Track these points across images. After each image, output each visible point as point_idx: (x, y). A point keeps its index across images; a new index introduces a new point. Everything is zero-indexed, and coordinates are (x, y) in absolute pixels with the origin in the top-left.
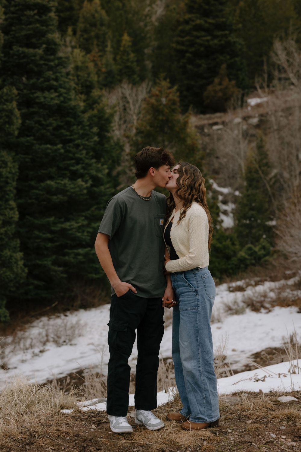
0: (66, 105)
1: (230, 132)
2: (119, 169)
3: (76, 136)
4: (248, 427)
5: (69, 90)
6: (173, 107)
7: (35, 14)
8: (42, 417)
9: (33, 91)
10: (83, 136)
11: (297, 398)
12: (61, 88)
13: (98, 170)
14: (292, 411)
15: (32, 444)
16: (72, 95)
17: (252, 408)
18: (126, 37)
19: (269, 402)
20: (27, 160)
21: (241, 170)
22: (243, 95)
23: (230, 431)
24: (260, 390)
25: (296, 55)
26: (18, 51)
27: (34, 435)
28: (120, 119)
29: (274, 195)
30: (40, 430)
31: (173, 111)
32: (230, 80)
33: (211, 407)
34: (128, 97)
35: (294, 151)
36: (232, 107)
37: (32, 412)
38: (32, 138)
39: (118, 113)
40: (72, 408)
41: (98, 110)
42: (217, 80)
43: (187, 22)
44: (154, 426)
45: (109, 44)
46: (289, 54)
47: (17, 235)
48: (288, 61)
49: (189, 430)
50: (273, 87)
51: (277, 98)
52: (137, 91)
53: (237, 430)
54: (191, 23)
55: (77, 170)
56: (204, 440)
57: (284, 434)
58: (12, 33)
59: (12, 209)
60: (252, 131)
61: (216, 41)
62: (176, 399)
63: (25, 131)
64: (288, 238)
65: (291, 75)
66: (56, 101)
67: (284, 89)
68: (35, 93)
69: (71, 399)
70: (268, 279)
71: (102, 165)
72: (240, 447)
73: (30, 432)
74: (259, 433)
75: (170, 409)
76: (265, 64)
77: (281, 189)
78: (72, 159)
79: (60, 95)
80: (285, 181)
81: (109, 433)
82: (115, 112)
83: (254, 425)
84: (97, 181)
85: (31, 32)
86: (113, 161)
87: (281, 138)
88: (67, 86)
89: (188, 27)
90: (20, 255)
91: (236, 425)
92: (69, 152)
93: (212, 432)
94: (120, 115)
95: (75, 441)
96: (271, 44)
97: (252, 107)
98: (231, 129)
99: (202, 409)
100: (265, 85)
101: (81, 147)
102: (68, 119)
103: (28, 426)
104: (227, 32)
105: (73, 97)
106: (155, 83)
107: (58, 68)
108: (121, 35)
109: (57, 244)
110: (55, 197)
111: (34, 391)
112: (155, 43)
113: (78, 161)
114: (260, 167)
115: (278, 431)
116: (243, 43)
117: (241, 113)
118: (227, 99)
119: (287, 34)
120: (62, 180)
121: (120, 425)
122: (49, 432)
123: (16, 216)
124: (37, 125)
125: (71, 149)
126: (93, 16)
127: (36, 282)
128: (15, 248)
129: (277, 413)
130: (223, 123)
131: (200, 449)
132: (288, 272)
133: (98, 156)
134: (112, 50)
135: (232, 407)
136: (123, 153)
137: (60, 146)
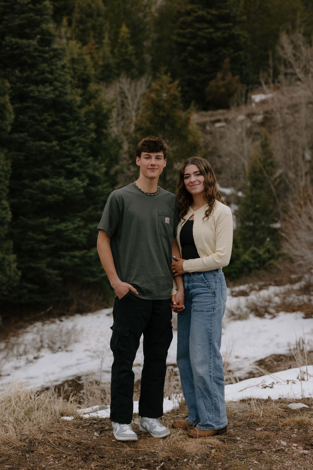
0: (61, 99)
1: (233, 130)
2: (117, 167)
3: (72, 133)
4: (258, 435)
5: (64, 83)
6: (174, 103)
8: (42, 424)
9: (27, 85)
10: (79, 133)
11: (308, 405)
12: (57, 81)
13: (95, 169)
14: (304, 418)
15: (32, 452)
16: (68, 89)
17: (261, 415)
18: (124, 29)
19: (280, 409)
20: (20, 157)
21: (245, 170)
22: (247, 91)
23: (239, 438)
24: (269, 397)
25: (303, 49)
26: (11, 42)
27: (34, 443)
28: (118, 115)
29: (278, 196)
30: (40, 438)
31: (174, 106)
32: (234, 75)
33: (219, 413)
34: (127, 92)
35: (300, 150)
36: (235, 104)
37: (32, 419)
38: (26, 134)
39: (116, 109)
40: (73, 415)
41: (96, 106)
42: (219, 75)
43: (188, 13)
44: (159, 433)
45: (106, 35)
46: (296, 47)
47: (10, 236)
48: (295, 55)
49: (196, 438)
50: (279, 82)
51: (283, 94)
52: (136, 85)
53: (246, 438)
54: (193, 14)
55: (73, 168)
56: (212, 448)
57: (295, 442)
58: (4, 22)
59: (4, 209)
60: (256, 129)
61: (219, 34)
62: (182, 406)
63: (18, 127)
64: (293, 240)
65: (297, 70)
66: (51, 96)
67: (290, 84)
68: (29, 86)
69: (71, 406)
70: (273, 283)
71: (100, 163)
72: (250, 455)
73: (30, 440)
74: (269, 440)
75: (175, 416)
76: (271, 58)
77: (287, 189)
78: (67, 156)
79: (56, 89)
80: (290, 182)
81: (113, 440)
82: (113, 107)
83: (264, 432)
84: (94, 180)
85: (25, 21)
86: (111, 160)
87: (286, 137)
88: (63, 79)
89: (189, 19)
90: (13, 257)
91: (245, 432)
92: (65, 149)
93: (221, 440)
94: (118, 111)
95: (77, 448)
96: (277, 37)
97: (256, 104)
98: (235, 127)
99: (211, 416)
100: (270, 80)
101: (78, 144)
102: (64, 114)
103: (27, 433)
104: (231, 24)
105: (69, 91)
106: (155, 78)
107: (53, 60)
108: (119, 27)
109: (52, 246)
110: (50, 197)
111: (33, 397)
112: (154, 36)
113: (74, 159)
114: (264, 167)
115: (289, 439)
116: (247, 36)
117: (245, 110)
118: (230, 94)
119: (294, 27)
120: (57, 179)
121: (124, 433)
122: (50, 440)
123: (9, 216)
124: (31, 121)
125: (67, 146)
126: (90, 6)
127: (29, 286)
128: (8, 250)
129: (287, 420)
130: (226, 120)
131: (208, 457)
132: (293, 276)
133: (95, 154)
134: (109, 42)
135: (241, 414)
136: (121, 151)
137: (55, 143)
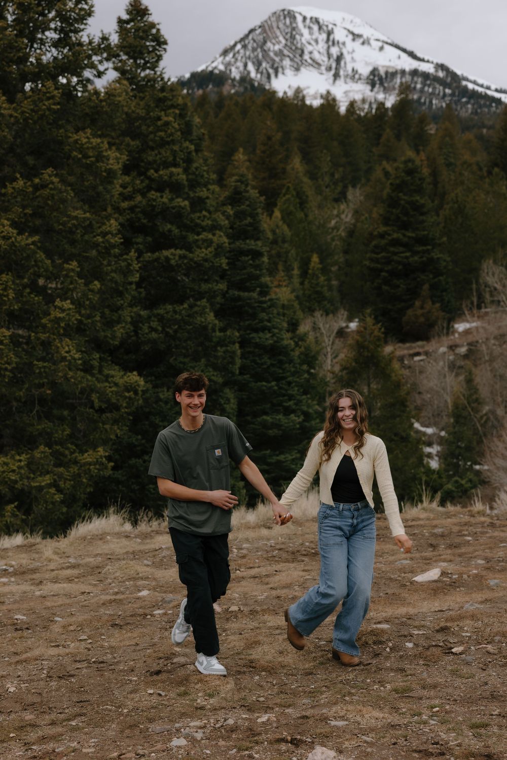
0: (279, 344)
1: (434, 364)
3: (288, 374)
5: (281, 330)
7: (249, 260)
9: (248, 332)
10: (294, 374)
12: (275, 328)
16: (284, 334)
18: (315, 259)
20: (244, 397)
22: (449, 320)
26: (234, 295)
29: (485, 434)
32: (433, 303)
34: (322, 328)
36: (436, 336)
38: (248, 376)
42: (418, 304)
45: (296, 266)
51: (489, 323)
54: (387, 237)
55: (290, 406)
60: (460, 363)
61: (416, 258)
63: (243, 369)
66: (271, 342)
68: (250, 334)
76: (474, 286)
79: (274, 335)
80: (497, 420)
85: (246, 276)
88: (280, 326)
89: (383, 242)
97: (460, 334)
98: (436, 361)
100: (474, 309)
102: (281, 357)
107: (271, 309)
110: (270, 431)
114: (469, 403)
116: (448, 259)
117: (446, 341)
118: (431, 325)
124: (252, 364)
125: (284, 386)
126: (274, 232)
130: (427, 354)
137: (273, 383)
